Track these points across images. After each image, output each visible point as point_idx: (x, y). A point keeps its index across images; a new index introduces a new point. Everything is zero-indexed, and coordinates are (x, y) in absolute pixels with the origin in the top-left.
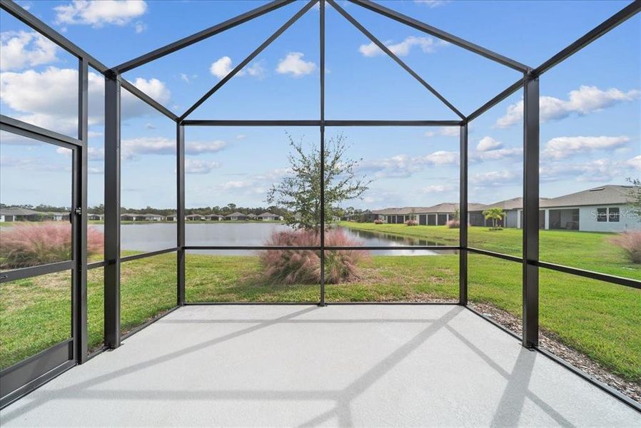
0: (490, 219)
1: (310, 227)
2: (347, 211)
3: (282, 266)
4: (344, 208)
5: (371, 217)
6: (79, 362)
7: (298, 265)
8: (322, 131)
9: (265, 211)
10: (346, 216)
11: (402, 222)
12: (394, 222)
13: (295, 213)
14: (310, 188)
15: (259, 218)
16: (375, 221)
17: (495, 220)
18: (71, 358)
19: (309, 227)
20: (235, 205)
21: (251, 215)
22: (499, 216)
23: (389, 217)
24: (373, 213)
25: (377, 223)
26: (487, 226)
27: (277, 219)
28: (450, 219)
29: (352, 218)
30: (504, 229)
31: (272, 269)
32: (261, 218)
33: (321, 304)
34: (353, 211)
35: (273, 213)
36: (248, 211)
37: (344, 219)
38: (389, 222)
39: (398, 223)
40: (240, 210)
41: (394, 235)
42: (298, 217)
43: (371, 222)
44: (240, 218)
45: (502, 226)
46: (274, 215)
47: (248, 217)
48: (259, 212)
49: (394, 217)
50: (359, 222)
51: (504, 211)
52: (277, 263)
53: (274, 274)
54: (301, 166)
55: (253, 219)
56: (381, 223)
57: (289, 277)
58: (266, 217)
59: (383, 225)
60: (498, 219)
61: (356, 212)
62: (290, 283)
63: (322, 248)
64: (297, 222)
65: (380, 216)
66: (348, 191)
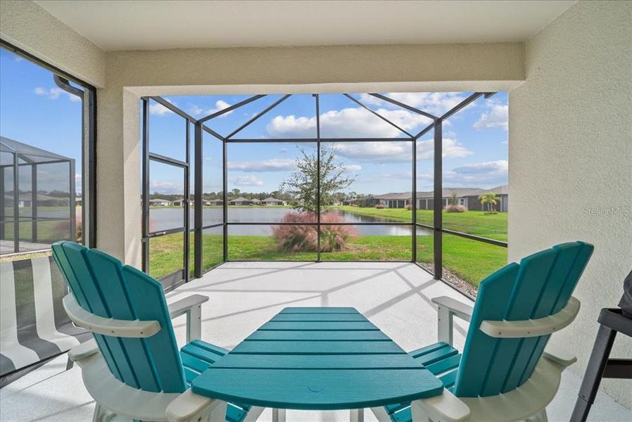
0: (485, 204)
1: (312, 211)
2: (350, 196)
3: (290, 238)
4: (347, 194)
5: (372, 202)
6: (187, 282)
7: (302, 238)
8: (319, 145)
9: (268, 196)
10: (348, 201)
11: (403, 207)
12: (395, 207)
13: (300, 199)
14: (311, 181)
15: (263, 203)
16: (377, 205)
17: (490, 204)
18: (183, 278)
19: (310, 210)
20: (239, 191)
21: (255, 200)
22: (493, 201)
23: (390, 202)
24: (375, 198)
25: (378, 208)
26: (484, 210)
27: (280, 203)
28: (449, 204)
29: (353, 203)
30: (499, 213)
31: (284, 241)
32: (265, 203)
33: (318, 261)
34: (355, 196)
35: (276, 198)
36: (252, 196)
37: (346, 204)
38: (390, 207)
39: (399, 207)
40: (244, 195)
41: (395, 219)
42: (302, 203)
43: (372, 206)
44: (244, 203)
45: (499, 210)
46: (277, 200)
47: (252, 202)
48: (262, 197)
49: (395, 202)
50: (361, 206)
51: (497, 196)
52: (286, 237)
53: (285, 245)
54: (304, 163)
55: (257, 204)
56: (383, 208)
57: (296, 247)
58: (269, 202)
59: (385, 209)
60: (493, 204)
61: (359, 197)
62: (296, 251)
63: (319, 224)
64: (301, 207)
65: (381, 201)
66: (340, 183)
